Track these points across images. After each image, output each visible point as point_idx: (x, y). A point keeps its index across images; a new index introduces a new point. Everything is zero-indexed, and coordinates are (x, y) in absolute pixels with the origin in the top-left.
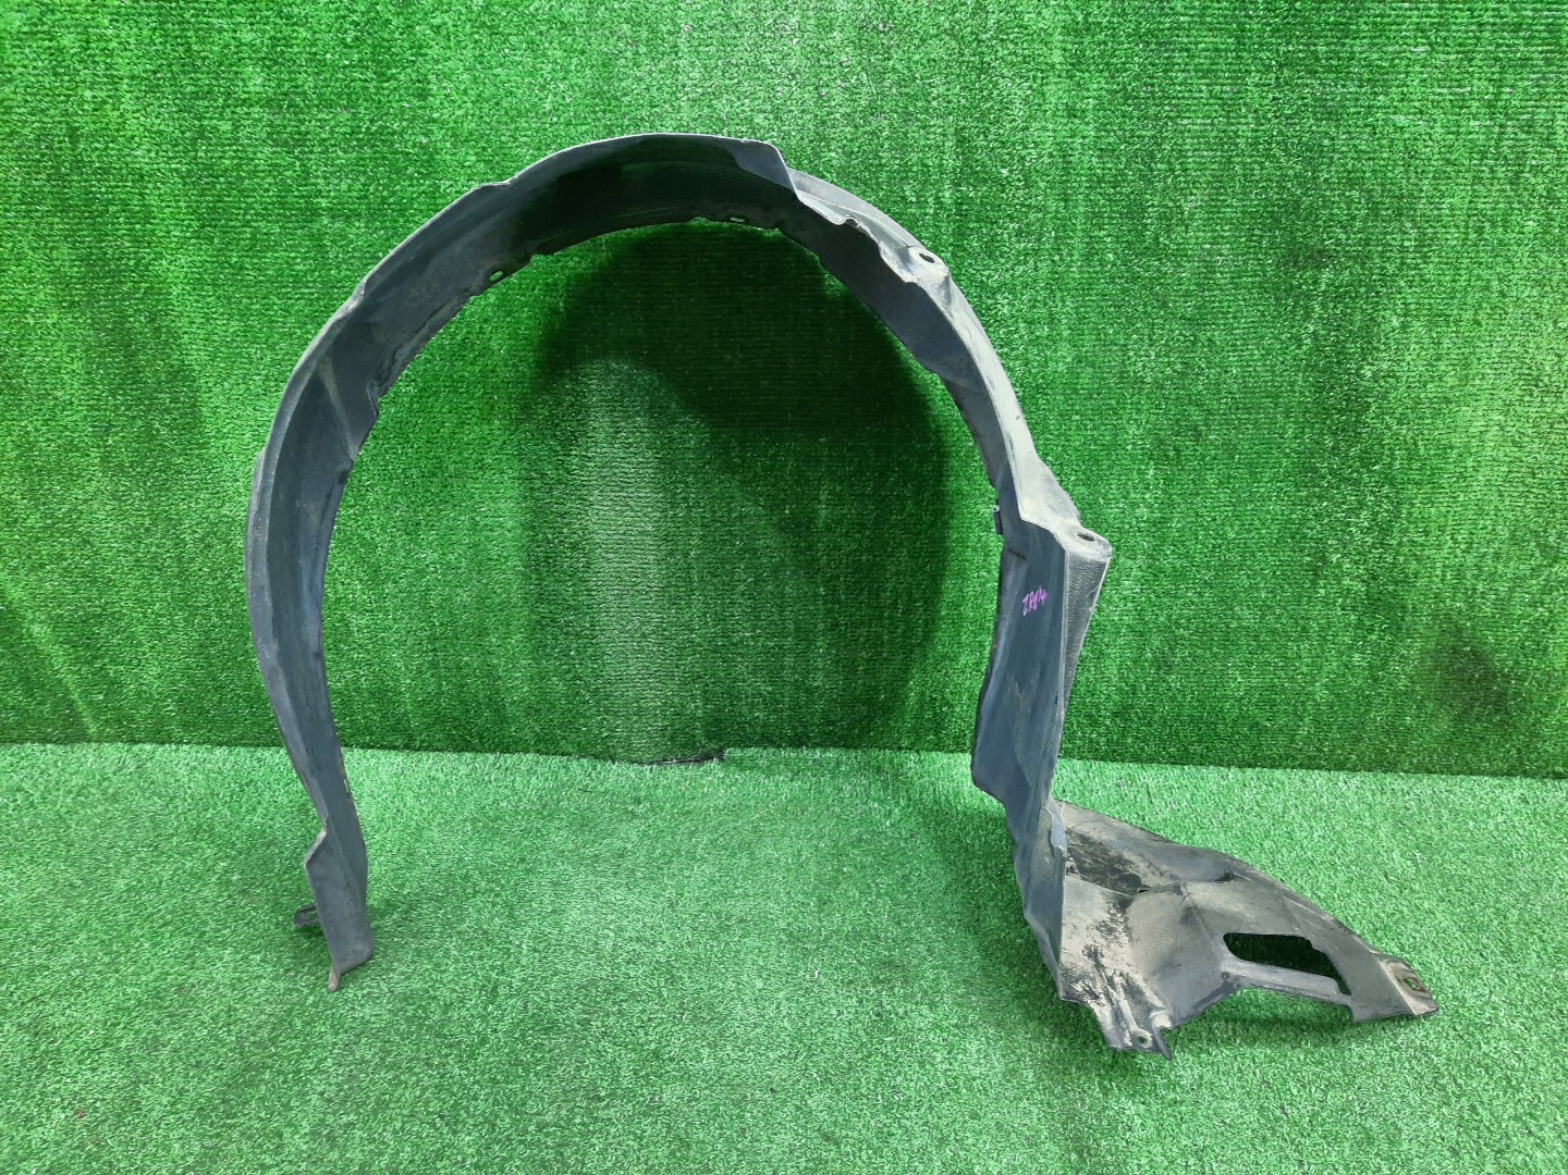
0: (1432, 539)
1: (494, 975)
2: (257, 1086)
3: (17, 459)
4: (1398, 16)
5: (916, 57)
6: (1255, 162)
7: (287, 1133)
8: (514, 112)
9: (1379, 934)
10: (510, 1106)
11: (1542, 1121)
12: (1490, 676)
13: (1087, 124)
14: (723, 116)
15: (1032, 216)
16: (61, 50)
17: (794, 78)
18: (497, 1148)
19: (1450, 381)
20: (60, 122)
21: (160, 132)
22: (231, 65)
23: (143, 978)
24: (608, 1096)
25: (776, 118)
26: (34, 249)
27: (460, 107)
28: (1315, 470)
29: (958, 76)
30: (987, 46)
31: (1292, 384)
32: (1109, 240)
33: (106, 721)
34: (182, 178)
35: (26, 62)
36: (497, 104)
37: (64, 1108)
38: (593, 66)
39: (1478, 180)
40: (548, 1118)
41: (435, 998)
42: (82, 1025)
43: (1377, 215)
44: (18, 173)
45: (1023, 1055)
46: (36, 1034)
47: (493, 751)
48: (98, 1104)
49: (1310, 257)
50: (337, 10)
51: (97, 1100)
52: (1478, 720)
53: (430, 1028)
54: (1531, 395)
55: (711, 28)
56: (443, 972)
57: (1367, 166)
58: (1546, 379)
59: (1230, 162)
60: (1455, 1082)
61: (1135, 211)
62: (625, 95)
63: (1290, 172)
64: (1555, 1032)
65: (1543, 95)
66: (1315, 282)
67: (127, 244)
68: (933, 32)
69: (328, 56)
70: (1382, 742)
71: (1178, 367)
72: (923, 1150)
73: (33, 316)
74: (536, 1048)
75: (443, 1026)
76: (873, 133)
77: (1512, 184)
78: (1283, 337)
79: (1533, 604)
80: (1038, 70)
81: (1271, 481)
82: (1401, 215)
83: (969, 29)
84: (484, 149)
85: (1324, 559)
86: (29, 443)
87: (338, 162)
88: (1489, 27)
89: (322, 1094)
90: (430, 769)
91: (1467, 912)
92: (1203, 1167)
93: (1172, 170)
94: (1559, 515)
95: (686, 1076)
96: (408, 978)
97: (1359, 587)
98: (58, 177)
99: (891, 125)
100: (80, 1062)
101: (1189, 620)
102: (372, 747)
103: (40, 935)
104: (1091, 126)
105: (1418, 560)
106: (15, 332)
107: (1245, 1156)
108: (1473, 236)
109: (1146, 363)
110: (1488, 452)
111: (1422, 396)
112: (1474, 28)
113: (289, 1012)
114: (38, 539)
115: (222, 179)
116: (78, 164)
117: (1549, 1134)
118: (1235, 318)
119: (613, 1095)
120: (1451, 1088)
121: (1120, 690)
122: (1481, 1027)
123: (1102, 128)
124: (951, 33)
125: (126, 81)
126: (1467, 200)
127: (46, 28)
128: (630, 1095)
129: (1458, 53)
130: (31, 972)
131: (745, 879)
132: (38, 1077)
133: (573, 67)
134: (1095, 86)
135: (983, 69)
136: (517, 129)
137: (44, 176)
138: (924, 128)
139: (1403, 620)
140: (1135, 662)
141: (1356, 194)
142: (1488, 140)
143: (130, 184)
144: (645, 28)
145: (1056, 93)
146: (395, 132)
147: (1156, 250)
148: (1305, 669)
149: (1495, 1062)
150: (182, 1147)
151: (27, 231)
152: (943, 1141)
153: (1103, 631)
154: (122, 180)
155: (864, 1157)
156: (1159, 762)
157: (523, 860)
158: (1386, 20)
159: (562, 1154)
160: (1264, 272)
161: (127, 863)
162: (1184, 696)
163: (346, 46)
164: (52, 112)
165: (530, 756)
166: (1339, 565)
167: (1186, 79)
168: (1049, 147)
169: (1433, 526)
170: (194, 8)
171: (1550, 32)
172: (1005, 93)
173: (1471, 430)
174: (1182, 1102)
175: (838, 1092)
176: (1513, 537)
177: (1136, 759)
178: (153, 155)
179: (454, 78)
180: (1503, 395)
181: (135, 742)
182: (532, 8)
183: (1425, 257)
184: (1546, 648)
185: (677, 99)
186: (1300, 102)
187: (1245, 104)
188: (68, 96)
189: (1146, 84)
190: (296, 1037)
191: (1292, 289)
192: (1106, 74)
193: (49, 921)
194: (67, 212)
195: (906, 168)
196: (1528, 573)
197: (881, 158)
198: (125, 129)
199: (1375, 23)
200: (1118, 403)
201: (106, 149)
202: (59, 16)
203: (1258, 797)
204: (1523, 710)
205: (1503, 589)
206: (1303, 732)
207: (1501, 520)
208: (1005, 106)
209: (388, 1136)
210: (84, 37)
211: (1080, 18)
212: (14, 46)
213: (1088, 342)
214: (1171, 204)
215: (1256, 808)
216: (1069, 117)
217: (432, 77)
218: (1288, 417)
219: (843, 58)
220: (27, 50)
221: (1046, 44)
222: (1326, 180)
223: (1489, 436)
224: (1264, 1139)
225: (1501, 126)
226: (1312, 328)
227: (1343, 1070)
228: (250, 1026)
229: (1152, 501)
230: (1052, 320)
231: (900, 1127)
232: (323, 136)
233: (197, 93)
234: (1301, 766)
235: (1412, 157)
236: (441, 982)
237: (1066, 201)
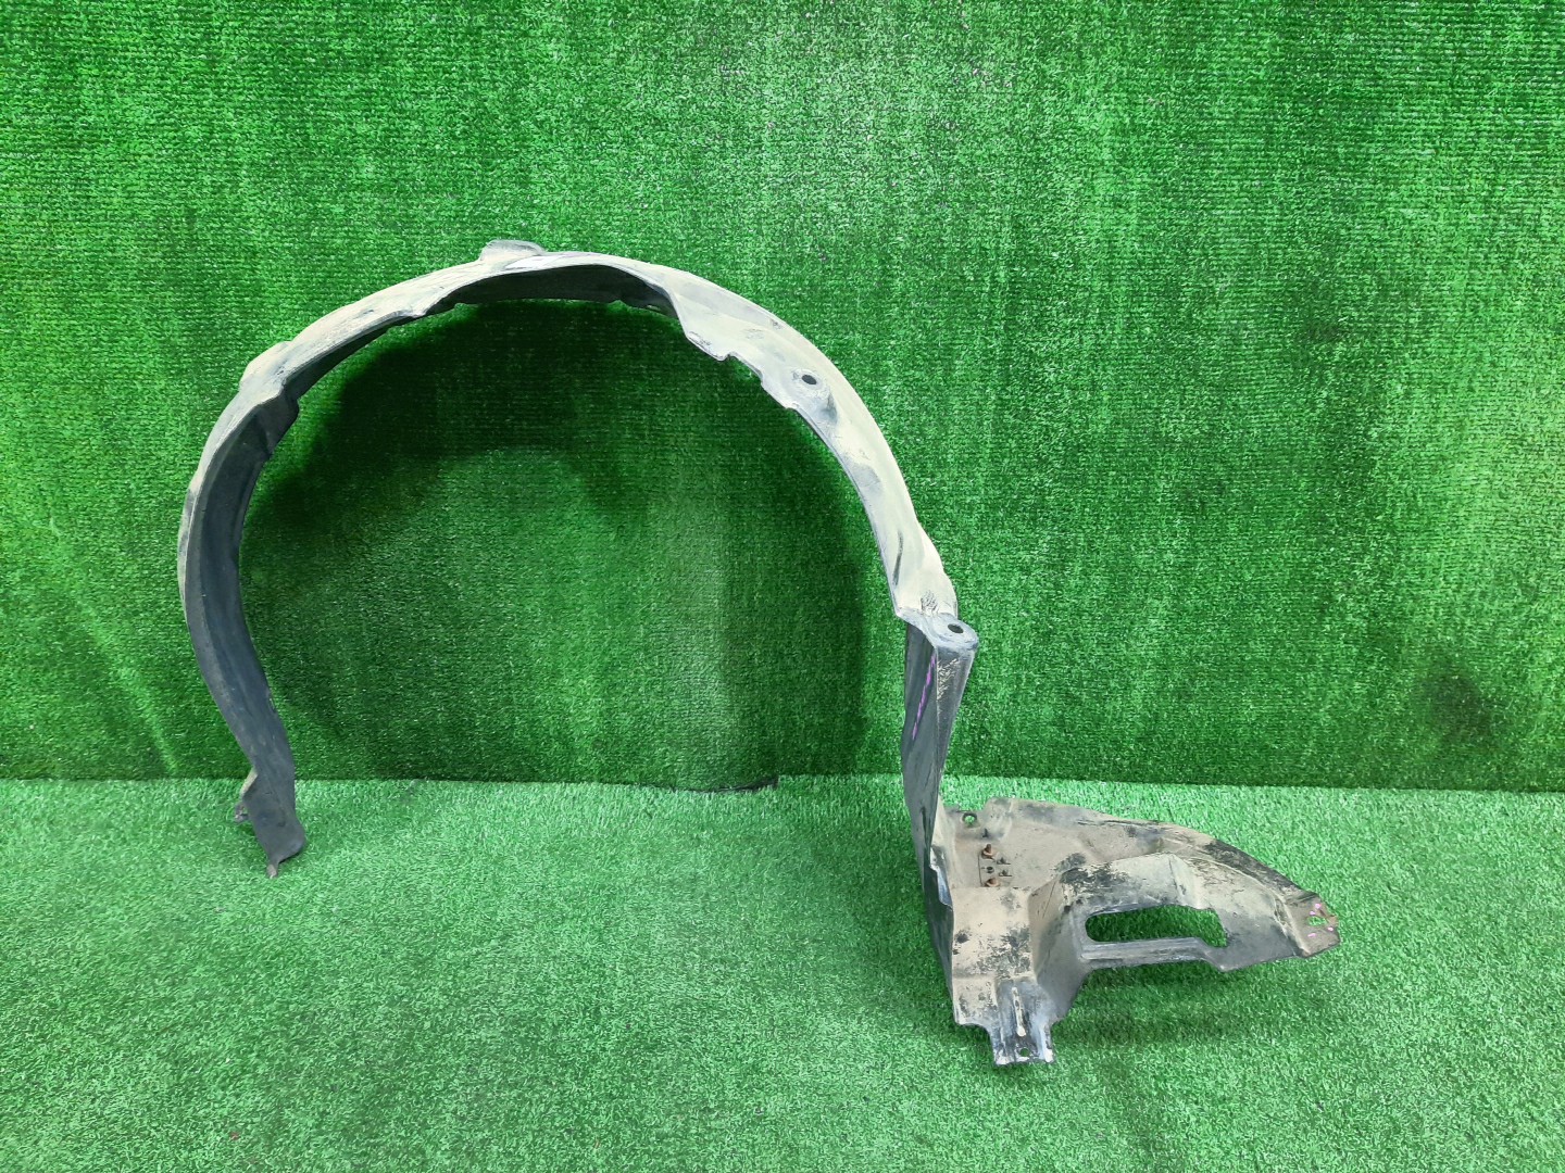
0: (1426, 580)
1: (594, 997)
2: (393, 1107)
3: (117, 514)
4: (1408, 124)
5: (978, 152)
6: (1279, 248)
7: (429, 1149)
8: (609, 199)
9: (1388, 940)
10: (630, 1119)
11: (1542, 1108)
12: (1475, 701)
13: (1131, 213)
14: (800, 203)
15: (1080, 295)
16: (184, 140)
17: (867, 170)
18: (624, 1158)
19: (1447, 441)
20: (179, 205)
21: (275, 214)
22: (346, 154)
23: (267, 1008)
24: (718, 1107)
25: (849, 206)
26: (147, 321)
27: (558, 194)
28: (1324, 519)
29: (1016, 169)
30: (1044, 145)
31: (1306, 444)
32: (1146, 315)
33: (187, 757)
34: (295, 255)
35: (151, 151)
36: (593, 191)
37: (218, 1131)
38: (682, 158)
39: (1474, 265)
40: (666, 1129)
41: (543, 1020)
42: (218, 1054)
43: (1386, 296)
44: (135, 251)
45: (1086, 1061)
46: (177, 1062)
47: (557, 781)
48: (249, 1127)
49: (1327, 331)
50: (448, 105)
51: (246, 1124)
52: (1463, 740)
53: (543, 1048)
54: (1517, 453)
55: (793, 125)
56: (546, 995)
57: (1379, 253)
58: (1530, 439)
59: (1257, 248)
60: (1465, 1073)
61: (1171, 290)
62: (711, 184)
63: (1310, 257)
64: (1546, 1026)
65: (1531, 193)
66: (1329, 354)
67: (235, 315)
68: (995, 130)
69: (437, 147)
70: (1377, 761)
71: (1206, 428)
72: (1007, 1150)
73: (141, 383)
74: (644, 1064)
75: (554, 1046)
76: (937, 219)
77: (1502, 268)
78: (1299, 401)
79: (1515, 638)
80: (1089, 166)
81: (1285, 528)
82: (1407, 296)
83: (1027, 129)
84: (579, 231)
85: (1330, 598)
86: (130, 499)
87: (442, 242)
88: (1485, 134)
89: (455, 1112)
90: (501, 799)
91: (1463, 919)
92: (1255, 1157)
93: (1206, 255)
94: (1538, 559)
95: (786, 1088)
96: (515, 1002)
97: (1360, 623)
98: (173, 254)
99: (954, 213)
100: (223, 1089)
101: (1208, 654)
102: (443, 779)
103: (160, 967)
104: (1134, 215)
105: (1415, 599)
106: (123, 397)
107: (1291, 1145)
108: (1469, 314)
109: (1177, 426)
110: (1479, 503)
111: (1422, 454)
112: (1472, 134)
113: (410, 1036)
114: (134, 589)
115: (333, 257)
116: (193, 242)
117: (1549, 1119)
118: (1257, 384)
119: (721, 1106)
120: (1462, 1080)
121: (1144, 718)
122: (1484, 1025)
123: (1144, 216)
124: (1011, 132)
125: (246, 167)
126: (1466, 282)
127: (172, 120)
128: (737, 1106)
129: (1459, 155)
130: (160, 1003)
131: (811, 901)
132: (187, 1102)
133: (664, 159)
134: (1139, 180)
135: (1039, 163)
136: (610, 214)
137: (160, 254)
138: (983, 215)
139: (1399, 652)
140: (1158, 693)
141: (1368, 278)
142: (1483, 230)
143: (242, 260)
144: (733, 124)
145: (1104, 186)
146: (497, 216)
147: (1189, 325)
148: (1311, 697)
149: (1498, 1055)
150: (334, 1165)
151: (141, 304)
152: (1024, 1140)
153: (1131, 665)
154: (234, 257)
155: (956, 1158)
156: (1176, 782)
157: (603, 887)
158: (1398, 127)
159: (684, 1162)
160: (1284, 344)
161: (228, 896)
162: (1202, 722)
163: (455, 138)
164: (172, 196)
165: (594, 785)
166: (1343, 604)
167: (1220, 175)
168: (1096, 234)
169: (1429, 569)
170: (314, 103)
171: (1538, 138)
172: (1058, 186)
173: (1464, 484)
174: (1230, 1099)
175: (925, 1098)
176: (1498, 578)
177: (1156, 780)
178: (267, 234)
179: (555, 168)
180: (1492, 452)
181: (213, 777)
182: (629, 106)
183: (1427, 333)
184: (1526, 676)
185: (759, 188)
186: (1321, 196)
187: (1271, 197)
188: (188, 181)
189: (1184, 179)
190: (420, 1060)
191: (1308, 359)
192: (1149, 169)
193: (165, 954)
194: (180, 286)
195: (965, 250)
196: (1511, 610)
197: (943, 241)
198: (241, 211)
199: (1388, 129)
200: (1150, 460)
201: (222, 227)
202: (185, 109)
203: (1269, 814)
204: (1504, 732)
205: (1488, 623)
206: (1308, 753)
207: (1487, 563)
208: (1058, 197)
209: (522, 1150)
210: (207, 129)
211: (1127, 121)
212: (141, 137)
213: (1126, 405)
214: (1204, 285)
215: (1268, 825)
216: (1115, 206)
217: (534, 168)
218: (1301, 472)
219: (913, 153)
220: (153, 140)
221: (1097, 144)
222: (1342, 265)
223: (1478, 489)
224: (1305, 1131)
225: (1495, 219)
226: (1325, 394)
227: (1368, 1066)
228: (375, 1050)
229: (1178, 547)
230: (1094, 387)
231: (984, 1129)
232: (429, 219)
233: (313, 178)
234: (1304, 784)
235: (1418, 246)
236: (546, 1005)
237: (1110, 281)
